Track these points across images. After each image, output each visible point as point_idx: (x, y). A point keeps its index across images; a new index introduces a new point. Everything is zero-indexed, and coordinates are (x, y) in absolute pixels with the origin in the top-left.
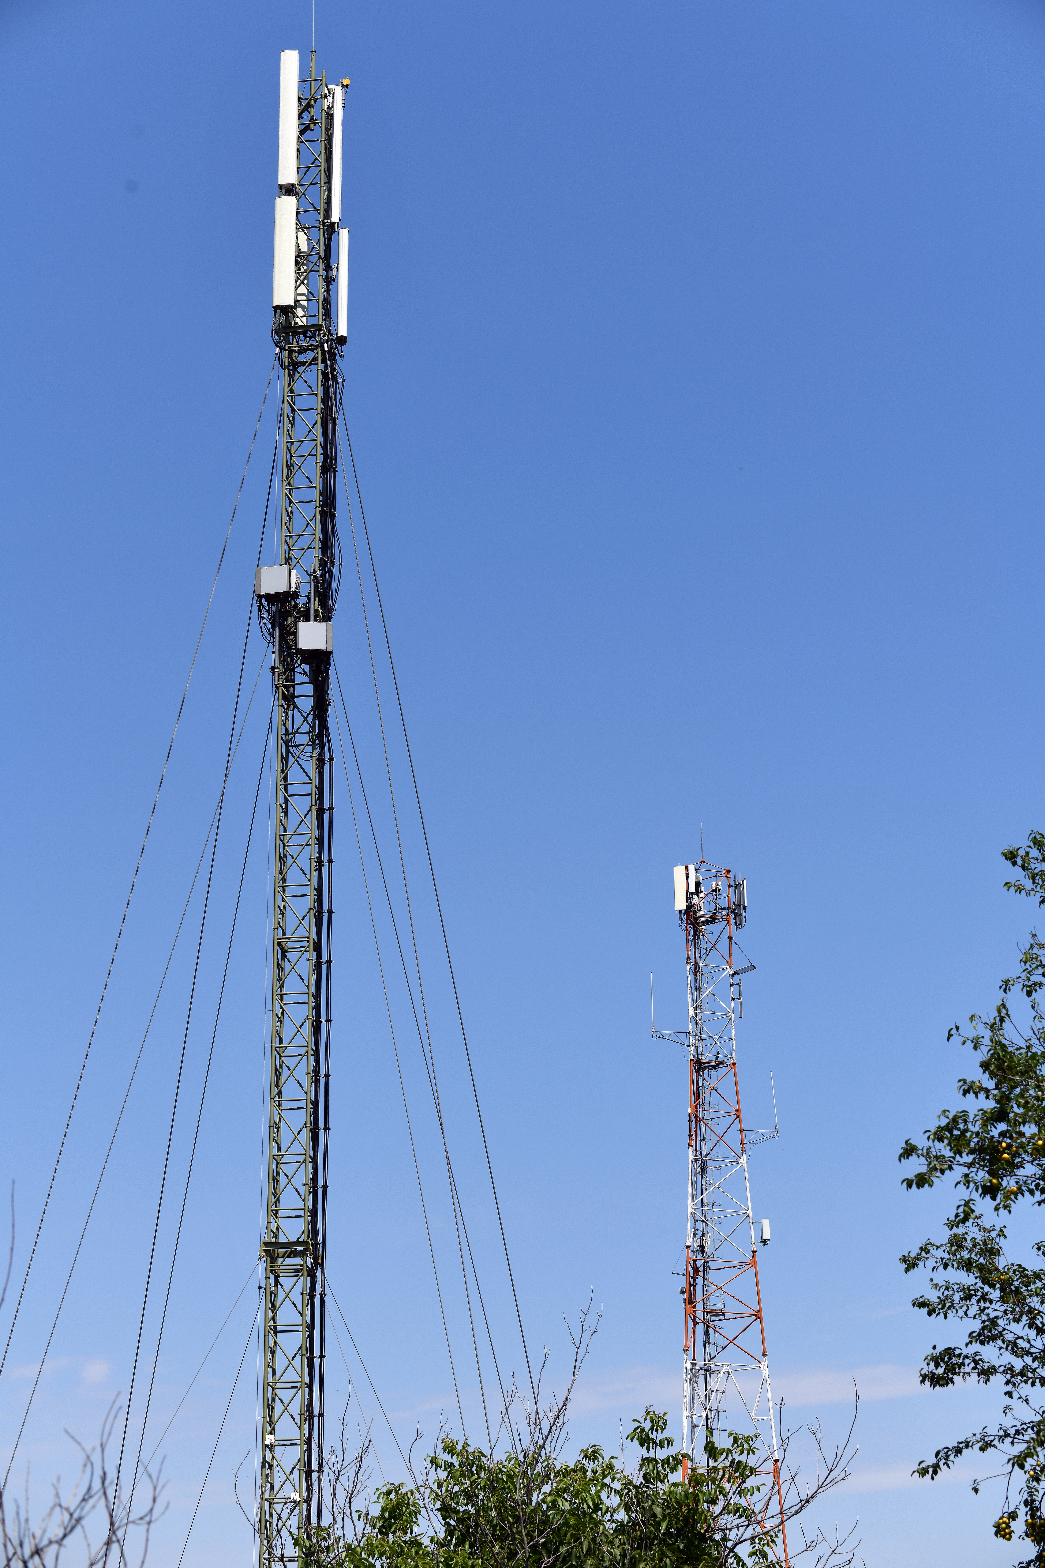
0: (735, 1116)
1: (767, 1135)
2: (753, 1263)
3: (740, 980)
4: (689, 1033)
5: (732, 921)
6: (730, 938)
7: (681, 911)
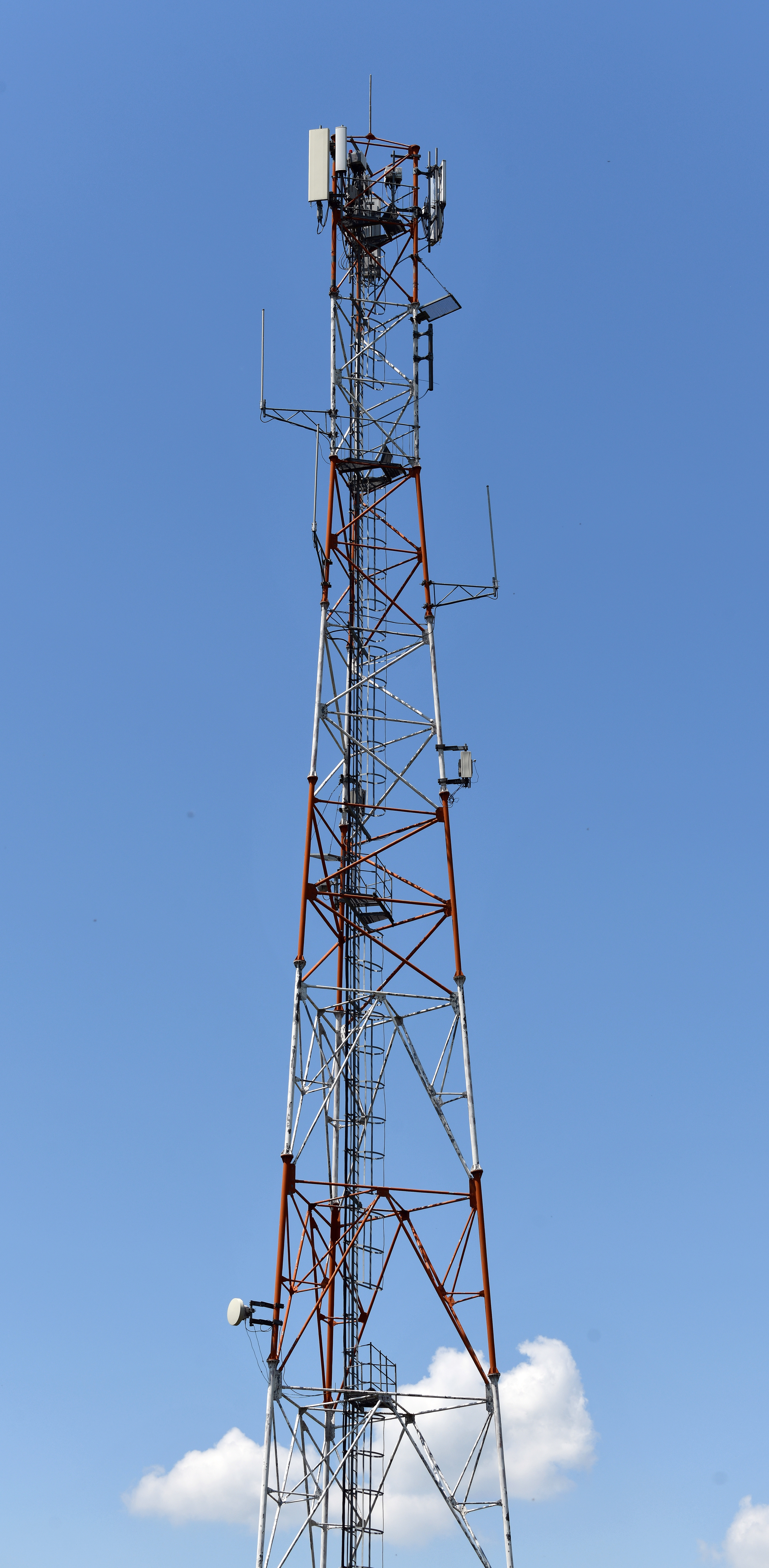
0: (416, 561)
1: (475, 592)
2: (441, 815)
3: (431, 326)
4: (330, 412)
5: (421, 233)
6: (416, 259)
7: (319, 203)
